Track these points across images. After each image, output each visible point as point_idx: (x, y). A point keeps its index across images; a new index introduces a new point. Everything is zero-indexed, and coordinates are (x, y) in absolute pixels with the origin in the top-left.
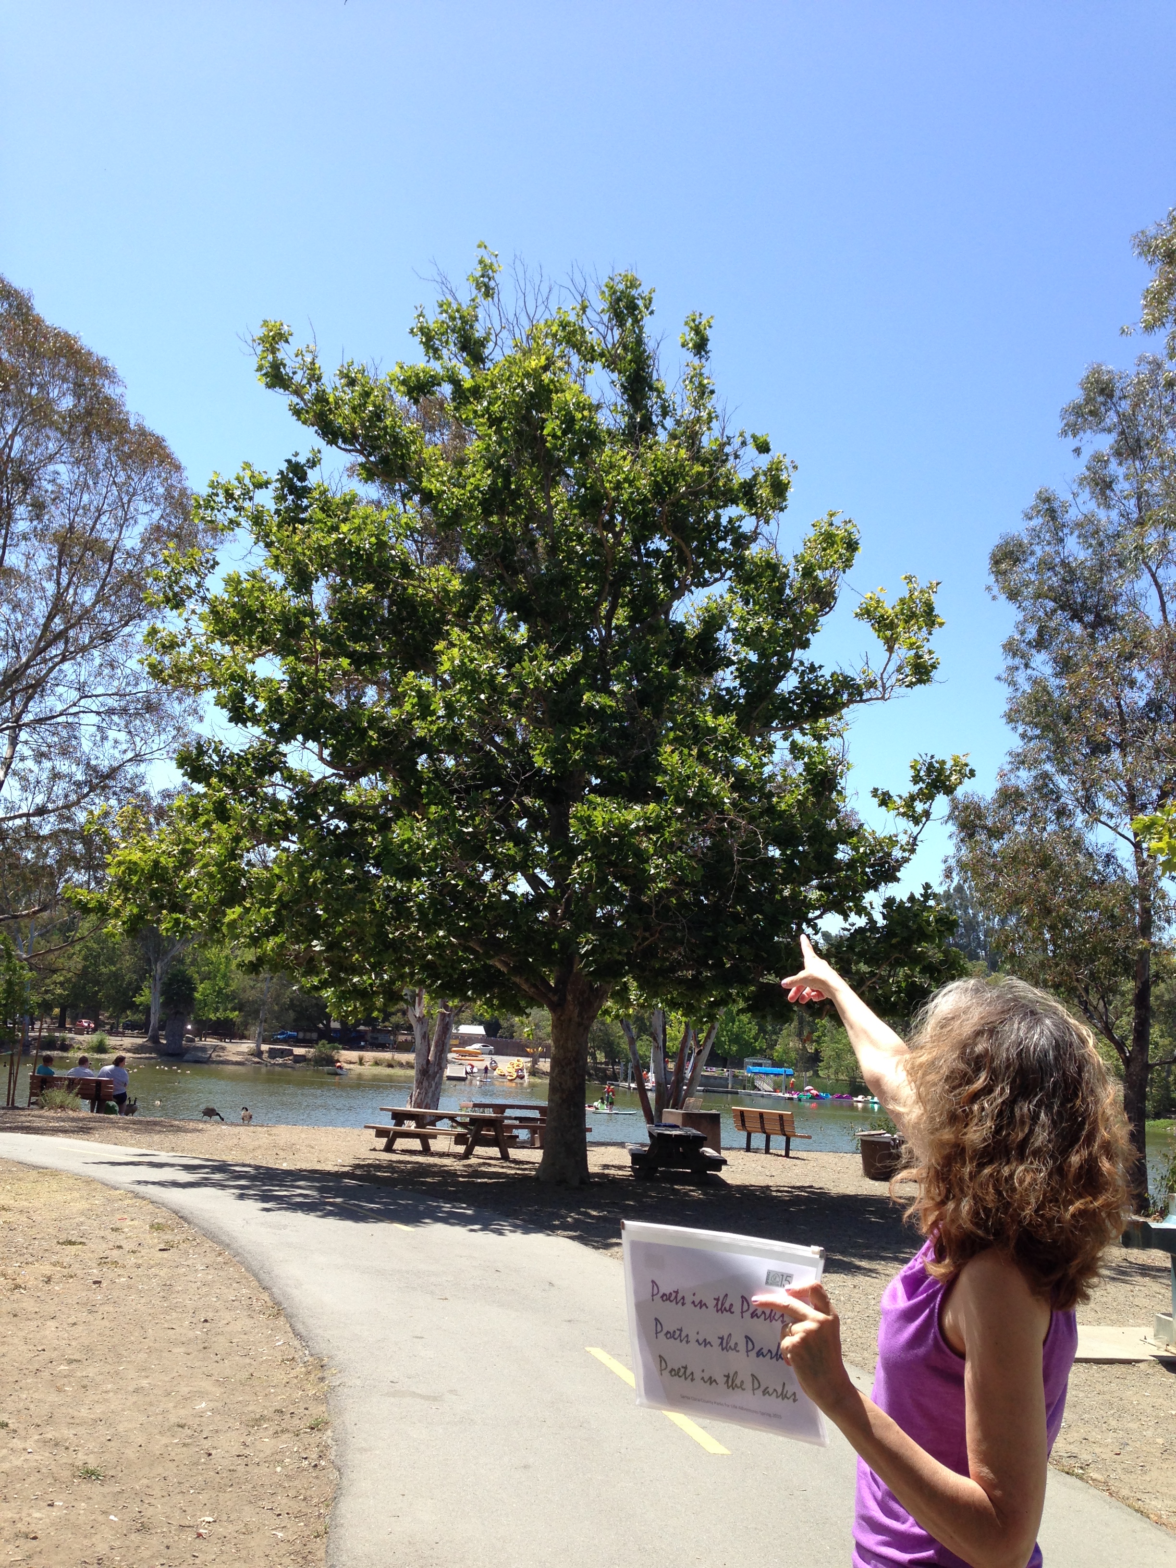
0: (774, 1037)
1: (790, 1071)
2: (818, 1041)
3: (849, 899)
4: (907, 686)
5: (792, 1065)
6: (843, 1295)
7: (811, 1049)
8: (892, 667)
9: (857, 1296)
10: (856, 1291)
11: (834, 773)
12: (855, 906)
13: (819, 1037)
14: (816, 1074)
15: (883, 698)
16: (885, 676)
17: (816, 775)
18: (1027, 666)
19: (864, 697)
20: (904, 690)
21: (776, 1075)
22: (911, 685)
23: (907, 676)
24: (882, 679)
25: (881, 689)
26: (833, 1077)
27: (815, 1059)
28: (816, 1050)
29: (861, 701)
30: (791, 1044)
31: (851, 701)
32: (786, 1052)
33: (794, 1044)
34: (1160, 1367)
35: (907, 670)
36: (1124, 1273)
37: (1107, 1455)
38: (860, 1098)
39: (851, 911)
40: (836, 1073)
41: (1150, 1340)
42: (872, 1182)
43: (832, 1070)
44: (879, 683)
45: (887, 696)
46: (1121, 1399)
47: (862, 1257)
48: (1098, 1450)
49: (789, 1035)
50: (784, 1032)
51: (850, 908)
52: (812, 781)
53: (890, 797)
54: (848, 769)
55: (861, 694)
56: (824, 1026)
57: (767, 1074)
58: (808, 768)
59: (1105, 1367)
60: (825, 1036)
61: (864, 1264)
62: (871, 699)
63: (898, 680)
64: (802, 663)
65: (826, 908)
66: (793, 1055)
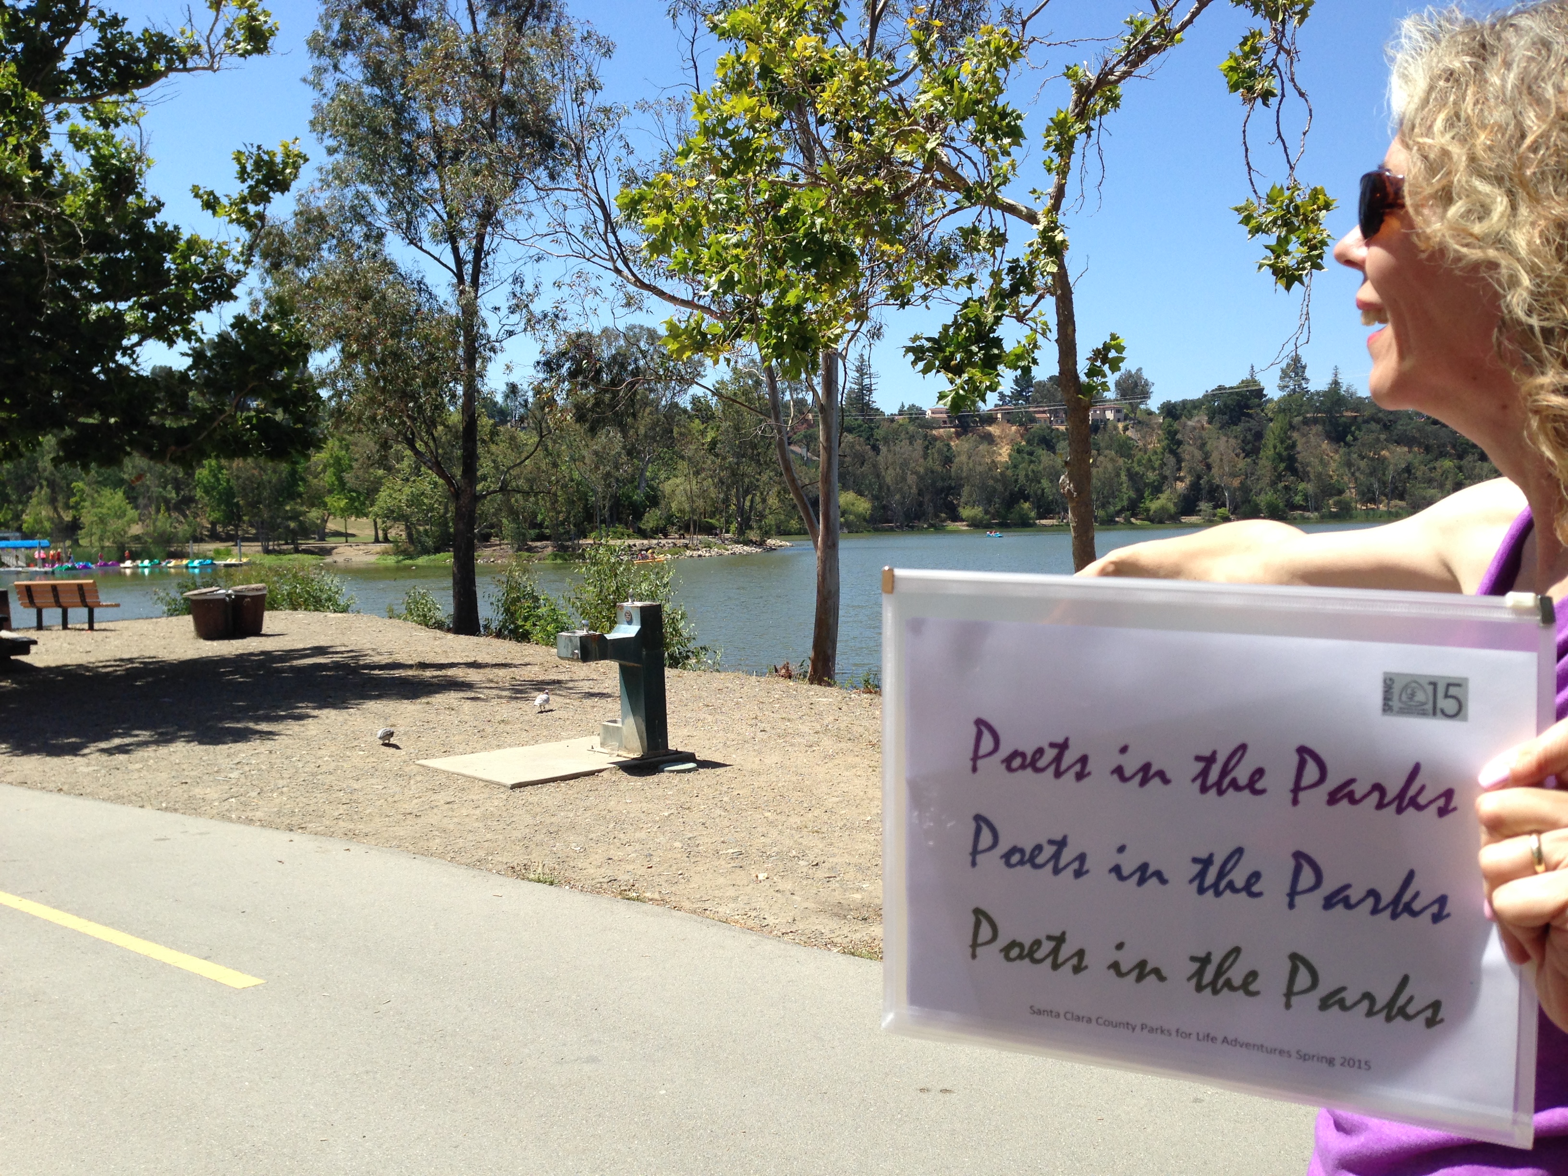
0: (20, 507)
1: (45, 542)
2: (76, 507)
3: (174, 322)
4: (241, 55)
5: (45, 534)
6: (262, 763)
7: (67, 517)
8: (220, 30)
9: (278, 761)
10: (274, 756)
11: (131, 171)
12: (184, 330)
13: (77, 503)
14: (76, 542)
15: (211, 68)
16: (213, 40)
17: (108, 173)
18: (336, 67)
19: (190, 64)
20: (236, 60)
21: (27, 548)
22: (245, 54)
23: (238, 43)
24: (208, 41)
25: (207, 56)
26: (97, 544)
27: (72, 529)
28: (74, 517)
29: (185, 69)
30: (44, 513)
31: (170, 68)
32: (38, 521)
33: (45, 512)
34: (621, 772)
35: (239, 35)
36: (520, 692)
37: (643, 871)
38: (128, 563)
39: (178, 336)
40: (101, 539)
41: (598, 748)
42: (209, 643)
43: (94, 538)
44: (204, 48)
45: (216, 66)
46: (610, 811)
47: (258, 720)
48: (630, 867)
49: (40, 504)
50: (34, 501)
51: (176, 333)
52: (103, 179)
53: (216, 199)
54: (149, 166)
55: (184, 61)
56: (82, 491)
57: (16, 548)
58: (97, 162)
59: (572, 782)
60: (84, 500)
61: (264, 727)
62: (196, 69)
63: (228, 47)
64: (102, 14)
65: (146, 333)
66: (47, 525)
